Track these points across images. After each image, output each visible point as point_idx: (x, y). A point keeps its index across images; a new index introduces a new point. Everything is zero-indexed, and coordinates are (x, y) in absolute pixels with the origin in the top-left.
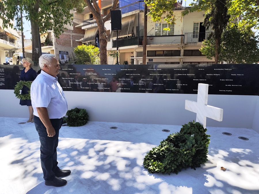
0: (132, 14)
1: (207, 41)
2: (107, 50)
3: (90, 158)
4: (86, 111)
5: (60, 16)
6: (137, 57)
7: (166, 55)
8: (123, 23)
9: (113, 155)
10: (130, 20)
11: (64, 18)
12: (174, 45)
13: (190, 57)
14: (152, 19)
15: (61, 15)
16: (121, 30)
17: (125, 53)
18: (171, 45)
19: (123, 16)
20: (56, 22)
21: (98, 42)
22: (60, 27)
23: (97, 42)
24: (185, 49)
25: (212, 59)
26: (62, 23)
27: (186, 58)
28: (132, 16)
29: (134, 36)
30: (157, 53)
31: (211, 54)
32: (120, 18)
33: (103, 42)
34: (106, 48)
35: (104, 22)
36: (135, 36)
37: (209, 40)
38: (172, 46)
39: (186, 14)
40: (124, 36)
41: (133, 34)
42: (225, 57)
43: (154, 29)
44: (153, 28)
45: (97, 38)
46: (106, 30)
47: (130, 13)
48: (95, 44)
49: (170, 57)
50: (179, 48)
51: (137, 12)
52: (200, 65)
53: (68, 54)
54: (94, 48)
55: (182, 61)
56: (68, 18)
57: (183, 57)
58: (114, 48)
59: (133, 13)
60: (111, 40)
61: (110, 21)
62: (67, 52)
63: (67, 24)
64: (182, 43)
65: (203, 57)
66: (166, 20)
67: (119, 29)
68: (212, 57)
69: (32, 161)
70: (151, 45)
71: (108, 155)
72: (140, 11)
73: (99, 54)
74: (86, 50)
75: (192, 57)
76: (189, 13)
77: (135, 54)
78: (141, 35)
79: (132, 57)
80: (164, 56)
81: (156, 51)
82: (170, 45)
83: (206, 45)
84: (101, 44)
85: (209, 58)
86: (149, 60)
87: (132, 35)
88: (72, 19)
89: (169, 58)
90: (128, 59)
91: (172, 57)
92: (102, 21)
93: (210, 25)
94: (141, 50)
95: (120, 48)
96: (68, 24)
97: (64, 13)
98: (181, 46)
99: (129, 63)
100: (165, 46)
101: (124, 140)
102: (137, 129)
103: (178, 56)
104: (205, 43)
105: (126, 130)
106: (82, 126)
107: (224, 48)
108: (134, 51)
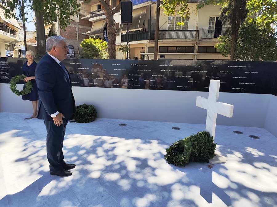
0: (143, 6)
1: (223, 37)
2: (116, 44)
3: (98, 157)
4: (94, 108)
5: (67, 6)
6: (148, 53)
7: (179, 52)
8: (134, 15)
9: (123, 155)
10: (141, 13)
11: (71, 8)
12: (188, 41)
13: (205, 54)
14: (165, 12)
16: (132, 22)
17: (135, 48)
18: (185, 41)
19: (134, 7)
20: (62, 13)
21: (107, 35)
22: (66, 18)
23: (105, 36)
24: (201, 45)
25: (227, 57)
26: (68, 14)
27: (200, 55)
28: (143, 7)
29: (145, 30)
30: (170, 49)
31: (227, 51)
32: (131, 11)
33: (111, 36)
34: (115, 43)
35: (113, 14)
36: (146, 31)
37: (225, 36)
38: (185, 42)
39: (201, 8)
40: (134, 30)
41: (144, 27)
42: (241, 54)
43: (167, 22)
45: (105, 32)
46: (115, 23)
47: (141, 5)
48: (102, 38)
49: (183, 54)
50: (193, 44)
51: (149, 3)
52: (215, 63)
53: (73, 48)
54: (102, 42)
55: (195, 58)
56: (75, 8)
57: (197, 54)
58: (123, 43)
59: (145, 5)
60: (120, 34)
61: (120, 13)
62: (73, 46)
63: (74, 16)
64: (196, 38)
65: (218, 55)
66: (180, 13)
67: (130, 22)
68: (227, 54)
69: (37, 159)
70: (163, 41)
71: (117, 155)
72: (152, 2)
73: (108, 49)
74: (93, 44)
75: (206, 54)
76: (205, 6)
77: (146, 50)
78: (152, 29)
79: (142, 52)
80: (177, 53)
81: (168, 47)
82: (183, 41)
83: (222, 41)
84: (110, 38)
85: (225, 56)
86: (161, 56)
87: (143, 29)
88: (79, 10)
89: (182, 55)
90: (139, 55)
91: (185, 54)
92: (111, 13)
93: (226, 20)
94: (153, 45)
95: (131, 43)
96: (75, 15)
97: (71, 3)
98: (195, 42)
99: (140, 59)
100: (178, 41)
101: (134, 137)
102: (146, 127)
103: (191, 53)
104: (220, 40)
105: (135, 127)
106: (90, 122)
107: (241, 45)
108: (145, 46)
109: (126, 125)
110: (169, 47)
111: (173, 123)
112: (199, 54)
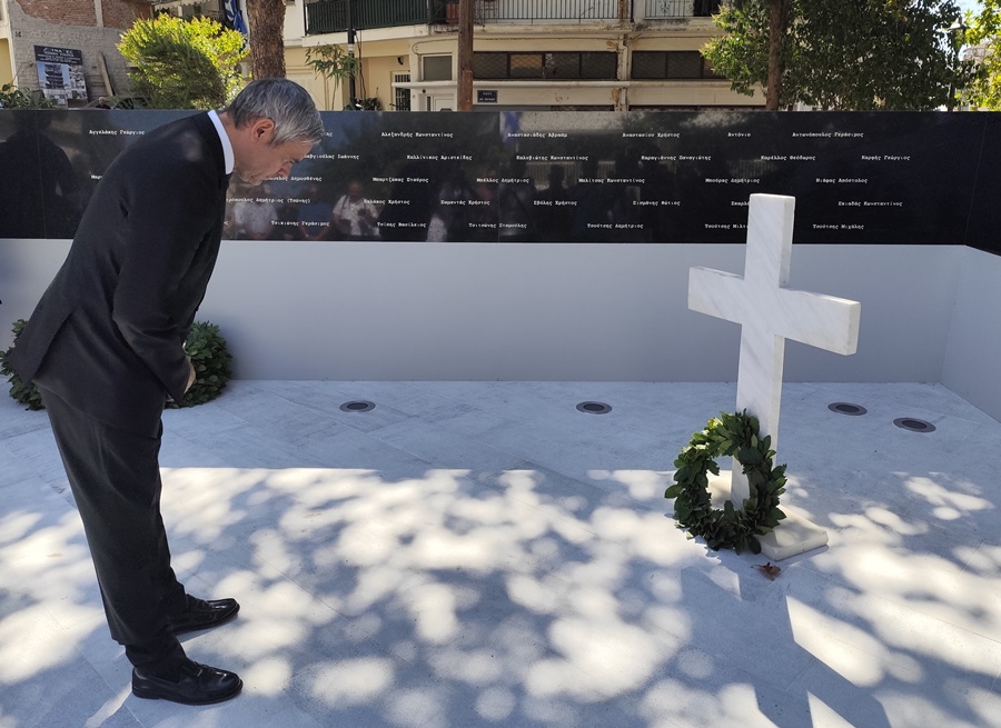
1: (733, 12)
2: (285, 44)
4: (218, 334)
6: (425, 79)
12: (592, 28)
13: (660, 83)
18: (577, 28)
21: (236, 4)
23: (228, 6)
24: (639, 48)
25: (751, 93)
27: (640, 86)
30: (516, 63)
31: (751, 70)
33: (263, 6)
34: (281, 37)
37: (740, 8)
38: (579, 32)
42: (805, 82)
49: (574, 83)
50: (610, 44)
52: (703, 120)
53: (80, 63)
55: (623, 102)
57: (628, 83)
58: (315, 37)
64: (622, 17)
65: (712, 86)
68: (753, 83)
70: (487, 27)
75: (667, 83)
77: (414, 68)
79: (399, 79)
80: (548, 79)
81: (509, 54)
82: (571, 28)
83: (729, 30)
85: (743, 90)
86: (481, 95)
89: (569, 87)
90: (383, 88)
91: (582, 83)
94: (450, 46)
98: (619, 34)
99: (388, 108)
100: (550, 30)
103: (606, 79)
104: (723, 24)
105: (416, 413)
106: (202, 403)
107: (801, 44)
108: (410, 52)
109: (373, 406)
110: (513, 57)
112: (637, 83)
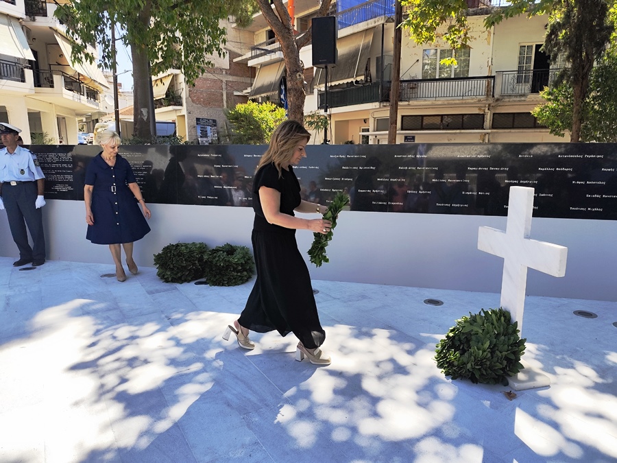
0: (366, 27)
1: (552, 90)
2: (305, 114)
4: (249, 252)
5: (197, 34)
6: (377, 131)
7: (447, 127)
8: (342, 49)
10: (361, 43)
11: (206, 38)
12: (470, 101)
13: (509, 130)
14: (413, 37)
15: (198, 31)
17: (348, 121)
18: (461, 101)
19: (341, 33)
20: (189, 49)
21: (285, 96)
22: (196, 60)
23: (282, 96)
24: (497, 112)
25: (563, 135)
26: (201, 50)
27: (497, 132)
28: (366, 31)
29: (371, 79)
30: (426, 121)
31: (562, 122)
32: (333, 39)
33: (295, 96)
34: (303, 111)
35: (299, 47)
36: (373, 81)
37: (557, 88)
38: (462, 104)
40: (345, 81)
41: (368, 75)
42: (595, 130)
43: (421, 62)
44: (418, 60)
45: (283, 88)
46: (303, 66)
47: (362, 26)
48: (277, 101)
49: (458, 131)
50: (480, 109)
51: (380, 21)
52: (535, 150)
53: (215, 126)
54: (275, 110)
55: (487, 141)
56: (214, 38)
57: (489, 131)
59: (370, 26)
60: (316, 91)
61: (310, 46)
62: (214, 121)
63: (212, 54)
64: (487, 95)
65: (540, 132)
66: (448, 39)
67: (330, 62)
68: (563, 130)
70: (411, 103)
72: (387, 18)
74: (256, 113)
75: (513, 131)
77: (371, 125)
78: (386, 79)
79: (364, 130)
80: (443, 129)
81: (422, 116)
82: (458, 102)
83: (549, 100)
84: (291, 99)
85: (557, 134)
86: (406, 138)
87: (366, 77)
88: (224, 41)
89: (455, 133)
90: (356, 136)
91: (463, 131)
92: (293, 45)
93: (559, 50)
94: (386, 114)
95: (334, 110)
96: (215, 53)
97: (207, 28)
98: (485, 104)
99: (357, 143)
100: (446, 103)
101: (333, 320)
102: (364, 297)
103: (477, 129)
104: (546, 96)
105: (339, 297)
106: (239, 285)
107: (596, 107)
108: (370, 117)
110: (425, 118)
111: (428, 289)
112: (495, 130)
